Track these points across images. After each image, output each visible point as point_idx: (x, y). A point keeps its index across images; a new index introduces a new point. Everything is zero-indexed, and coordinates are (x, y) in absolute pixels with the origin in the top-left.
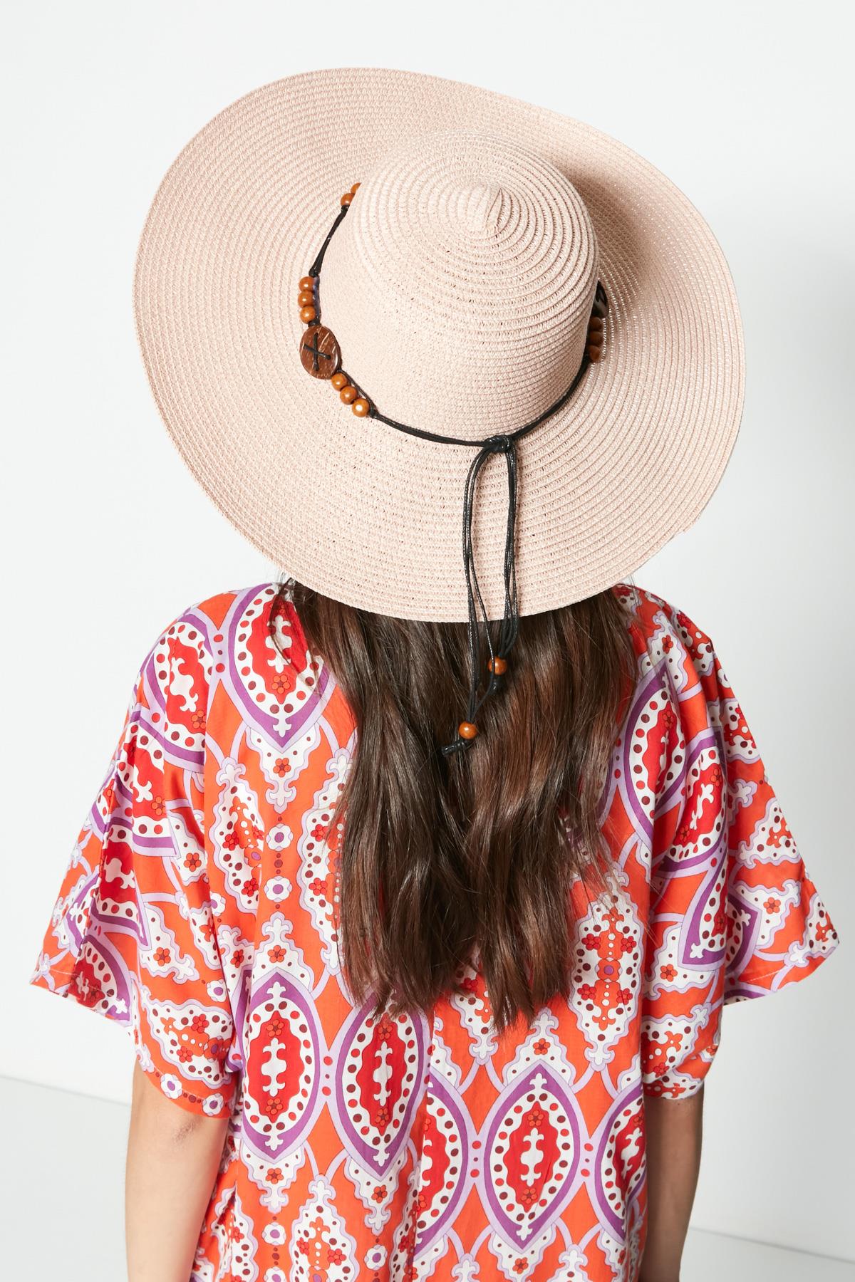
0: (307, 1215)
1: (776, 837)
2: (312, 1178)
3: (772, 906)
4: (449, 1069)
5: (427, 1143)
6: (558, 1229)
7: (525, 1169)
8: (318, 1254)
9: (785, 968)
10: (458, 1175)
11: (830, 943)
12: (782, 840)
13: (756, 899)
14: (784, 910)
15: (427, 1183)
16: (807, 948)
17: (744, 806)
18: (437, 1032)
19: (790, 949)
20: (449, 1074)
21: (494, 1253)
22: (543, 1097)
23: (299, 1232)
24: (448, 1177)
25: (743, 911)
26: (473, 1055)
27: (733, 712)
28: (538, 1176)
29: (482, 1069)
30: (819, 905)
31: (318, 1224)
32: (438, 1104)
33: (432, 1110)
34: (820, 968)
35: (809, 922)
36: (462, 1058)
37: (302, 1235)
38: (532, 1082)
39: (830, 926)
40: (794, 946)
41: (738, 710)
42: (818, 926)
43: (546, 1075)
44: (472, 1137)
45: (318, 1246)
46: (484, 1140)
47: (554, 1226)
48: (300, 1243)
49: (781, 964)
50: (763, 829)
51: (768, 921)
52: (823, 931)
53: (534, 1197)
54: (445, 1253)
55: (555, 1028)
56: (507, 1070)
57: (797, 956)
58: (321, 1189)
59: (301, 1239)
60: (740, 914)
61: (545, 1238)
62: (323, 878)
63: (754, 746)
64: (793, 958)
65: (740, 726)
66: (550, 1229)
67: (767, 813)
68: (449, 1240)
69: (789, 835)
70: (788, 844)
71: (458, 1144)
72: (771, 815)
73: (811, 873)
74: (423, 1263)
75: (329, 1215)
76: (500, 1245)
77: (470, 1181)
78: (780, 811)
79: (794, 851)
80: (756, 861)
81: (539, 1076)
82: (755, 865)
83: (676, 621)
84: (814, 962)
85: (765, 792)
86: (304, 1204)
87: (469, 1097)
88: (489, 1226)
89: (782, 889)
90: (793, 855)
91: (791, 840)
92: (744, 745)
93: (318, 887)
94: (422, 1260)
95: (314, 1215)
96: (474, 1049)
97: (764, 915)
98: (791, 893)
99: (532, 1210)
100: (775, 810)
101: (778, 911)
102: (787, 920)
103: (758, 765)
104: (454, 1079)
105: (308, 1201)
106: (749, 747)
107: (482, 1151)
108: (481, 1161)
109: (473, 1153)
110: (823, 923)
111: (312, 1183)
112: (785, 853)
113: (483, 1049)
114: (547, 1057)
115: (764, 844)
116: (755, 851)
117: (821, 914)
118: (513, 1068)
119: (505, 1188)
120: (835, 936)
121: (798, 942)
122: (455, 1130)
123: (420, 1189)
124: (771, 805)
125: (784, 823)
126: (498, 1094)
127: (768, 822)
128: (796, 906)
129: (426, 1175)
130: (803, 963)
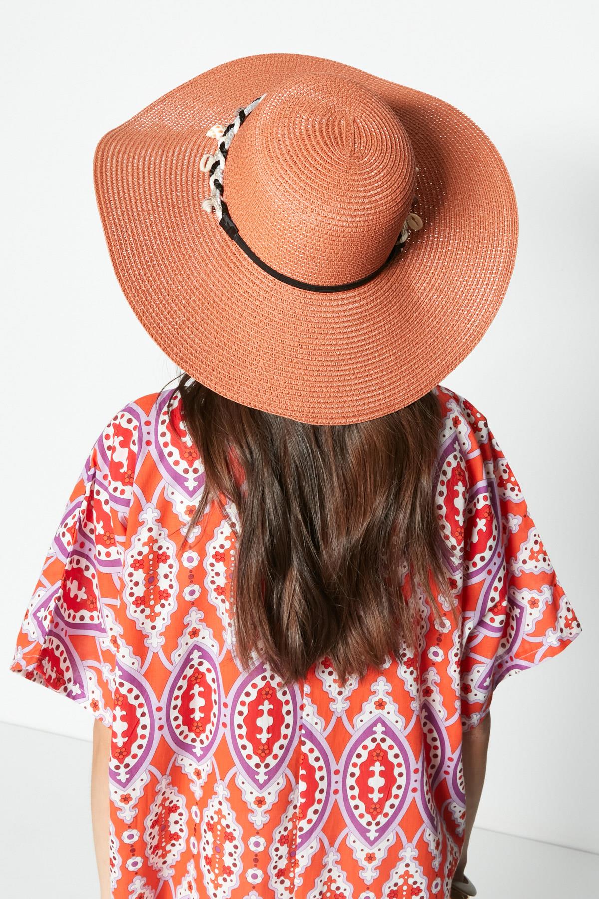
0: (212, 806)
1: (535, 555)
2: (216, 781)
3: (533, 603)
4: (316, 720)
5: (302, 772)
6: (397, 834)
7: (372, 790)
8: (219, 833)
9: (543, 647)
10: (325, 793)
11: (575, 630)
12: (540, 557)
13: (523, 598)
14: (541, 606)
15: (304, 800)
16: (559, 633)
17: (513, 533)
18: (307, 695)
19: (546, 633)
20: (316, 723)
21: (351, 847)
22: (383, 740)
23: (207, 816)
24: (318, 795)
25: (515, 607)
26: (333, 710)
27: (504, 468)
28: (382, 795)
29: (339, 719)
30: (566, 603)
31: (219, 812)
32: (309, 745)
33: (305, 749)
34: (567, 648)
35: (559, 615)
36: (325, 712)
37: (209, 819)
38: (375, 729)
39: (574, 619)
40: (549, 632)
41: (507, 466)
42: (566, 618)
43: (384, 724)
44: (334, 767)
45: (219, 827)
46: (341, 768)
47: (395, 832)
48: (208, 824)
49: (540, 645)
50: (526, 549)
51: (531, 614)
52: (570, 622)
53: (379, 810)
54: (318, 849)
55: (390, 691)
56: (357, 720)
57: (551, 639)
58: (221, 790)
59: (209, 821)
60: (514, 609)
61: (388, 840)
62: (222, 586)
63: (519, 491)
64: (549, 640)
65: (510, 477)
66: (392, 833)
67: (529, 537)
68: (321, 840)
69: (545, 553)
70: (544, 560)
71: (324, 772)
72: (532, 539)
73: (560, 581)
74: (303, 856)
75: (226, 808)
76: (354, 841)
77: (333, 797)
78: (538, 536)
79: (548, 565)
80: (522, 571)
81: (379, 725)
82: (521, 574)
83: (463, 405)
84: (564, 644)
85: (528, 524)
86: (211, 798)
87: (330, 739)
88: (347, 828)
89: (540, 591)
90: (548, 568)
91: (546, 558)
92: (513, 490)
93: (219, 591)
94: (302, 854)
95: (217, 806)
96: (333, 706)
97: (528, 609)
98: (546, 594)
99: (378, 820)
100: (535, 536)
101: (537, 607)
102: (543, 613)
103: (522, 505)
104: (320, 727)
105: (213, 796)
106: (516, 492)
107: (340, 776)
108: (340, 783)
109: (334, 778)
110: (570, 616)
111: (216, 784)
112: (542, 566)
113: (339, 706)
114: (385, 712)
115: (527, 559)
116: (520, 564)
117: (568, 610)
118: (361, 718)
119: (358, 802)
120: (578, 626)
121: (552, 629)
122: (322, 763)
123: (299, 804)
124: (532, 533)
125: (541, 545)
126: (351, 736)
127: (530, 544)
128: (549, 603)
129: (303, 794)
130: (556, 644)
